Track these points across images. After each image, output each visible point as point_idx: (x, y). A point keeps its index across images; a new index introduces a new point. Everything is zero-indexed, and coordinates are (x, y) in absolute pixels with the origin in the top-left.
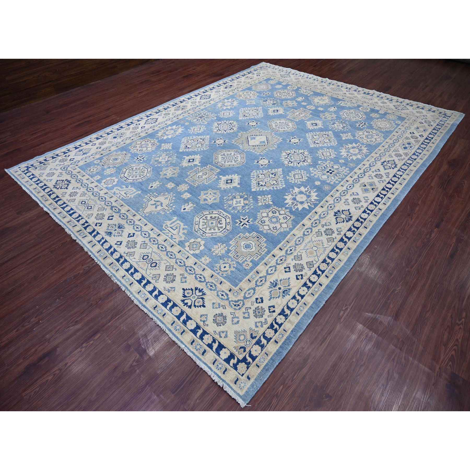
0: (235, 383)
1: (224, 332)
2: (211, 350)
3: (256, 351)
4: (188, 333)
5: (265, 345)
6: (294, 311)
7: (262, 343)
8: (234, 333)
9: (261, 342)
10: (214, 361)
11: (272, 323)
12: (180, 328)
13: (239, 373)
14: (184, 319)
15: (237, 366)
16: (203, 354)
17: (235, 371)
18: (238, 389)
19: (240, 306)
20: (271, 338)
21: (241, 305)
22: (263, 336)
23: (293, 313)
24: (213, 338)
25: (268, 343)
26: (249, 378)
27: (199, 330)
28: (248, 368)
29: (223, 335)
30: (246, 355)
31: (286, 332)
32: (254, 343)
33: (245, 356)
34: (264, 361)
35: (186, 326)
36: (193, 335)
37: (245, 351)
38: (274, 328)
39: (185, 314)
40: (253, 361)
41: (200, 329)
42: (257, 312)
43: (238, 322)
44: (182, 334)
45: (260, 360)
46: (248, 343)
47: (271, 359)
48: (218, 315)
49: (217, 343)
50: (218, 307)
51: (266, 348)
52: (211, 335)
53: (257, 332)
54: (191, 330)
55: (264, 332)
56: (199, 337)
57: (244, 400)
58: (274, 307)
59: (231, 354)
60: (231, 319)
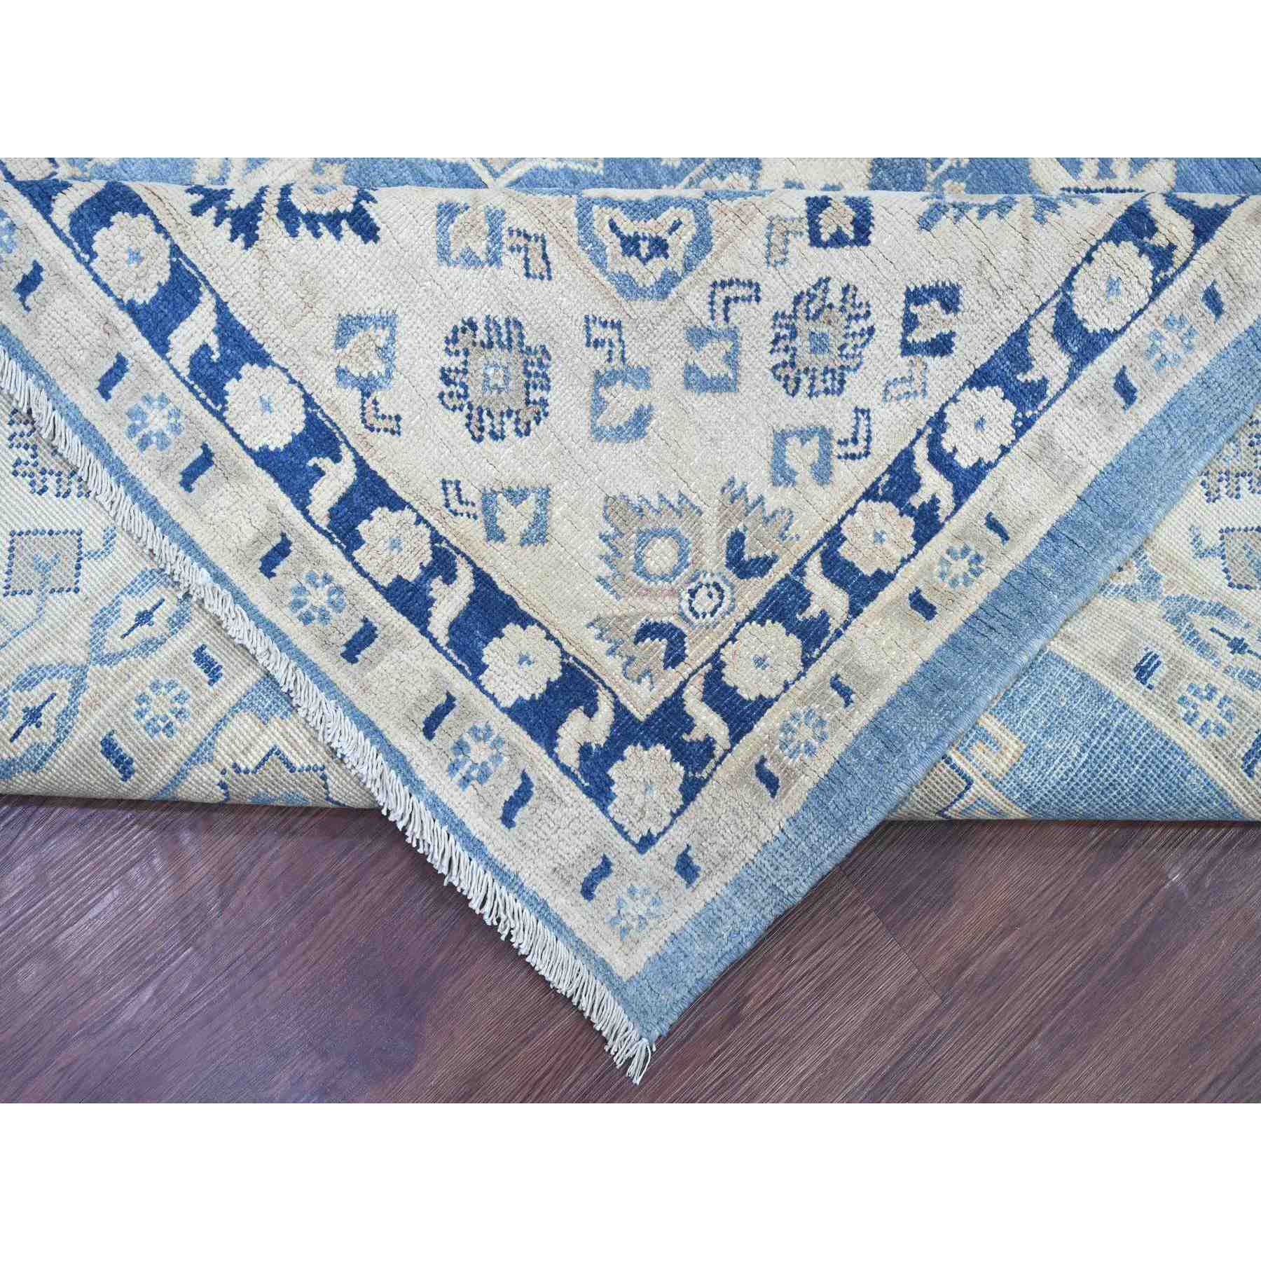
0: (587, 891)
1: (524, 495)
2: (413, 630)
3: (760, 662)
4: (239, 474)
5: (835, 624)
6: (1106, 363)
7: (813, 611)
8: (599, 516)
9: (806, 604)
10: (429, 710)
11: (906, 458)
12: (176, 429)
13: (619, 828)
14: (205, 347)
15: (613, 772)
16: (352, 652)
17: (590, 806)
18: (605, 929)
19: (675, 261)
20: (882, 579)
21: (679, 243)
22: (824, 555)
23: (1089, 371)
24: (436, 538)
25: (855, 611)
26: (686, 868)
27: (325, 463)
28: (690, 790)
29: (514, 519)
30: (683, 685)
31: (1005, 537)
32: (753, 604)
33: (679, 691)
34: (822, 739)
35: (220, 417)
36: (284, 501)
37: (675, 657)
38: (916, 501)
39: (207, 304)
40: (736, 737)
41: (337, 459)
42: (801, 343)
43: (641, 419)
44: (189, 478)
45: (786, 728)
46: (704, 602)
47: (876, 726)
48: (482, 335)
49: (465, 583)
50: (480, 248)
51: (839, 645)
52: (420, 519)
53: (781, 522)
54: (264, 458)
55: (837, 528)
56: (324, 523)
57: (638, 1014)
58: (949, 298)
59: (566, 668)
60: (586, 392)
